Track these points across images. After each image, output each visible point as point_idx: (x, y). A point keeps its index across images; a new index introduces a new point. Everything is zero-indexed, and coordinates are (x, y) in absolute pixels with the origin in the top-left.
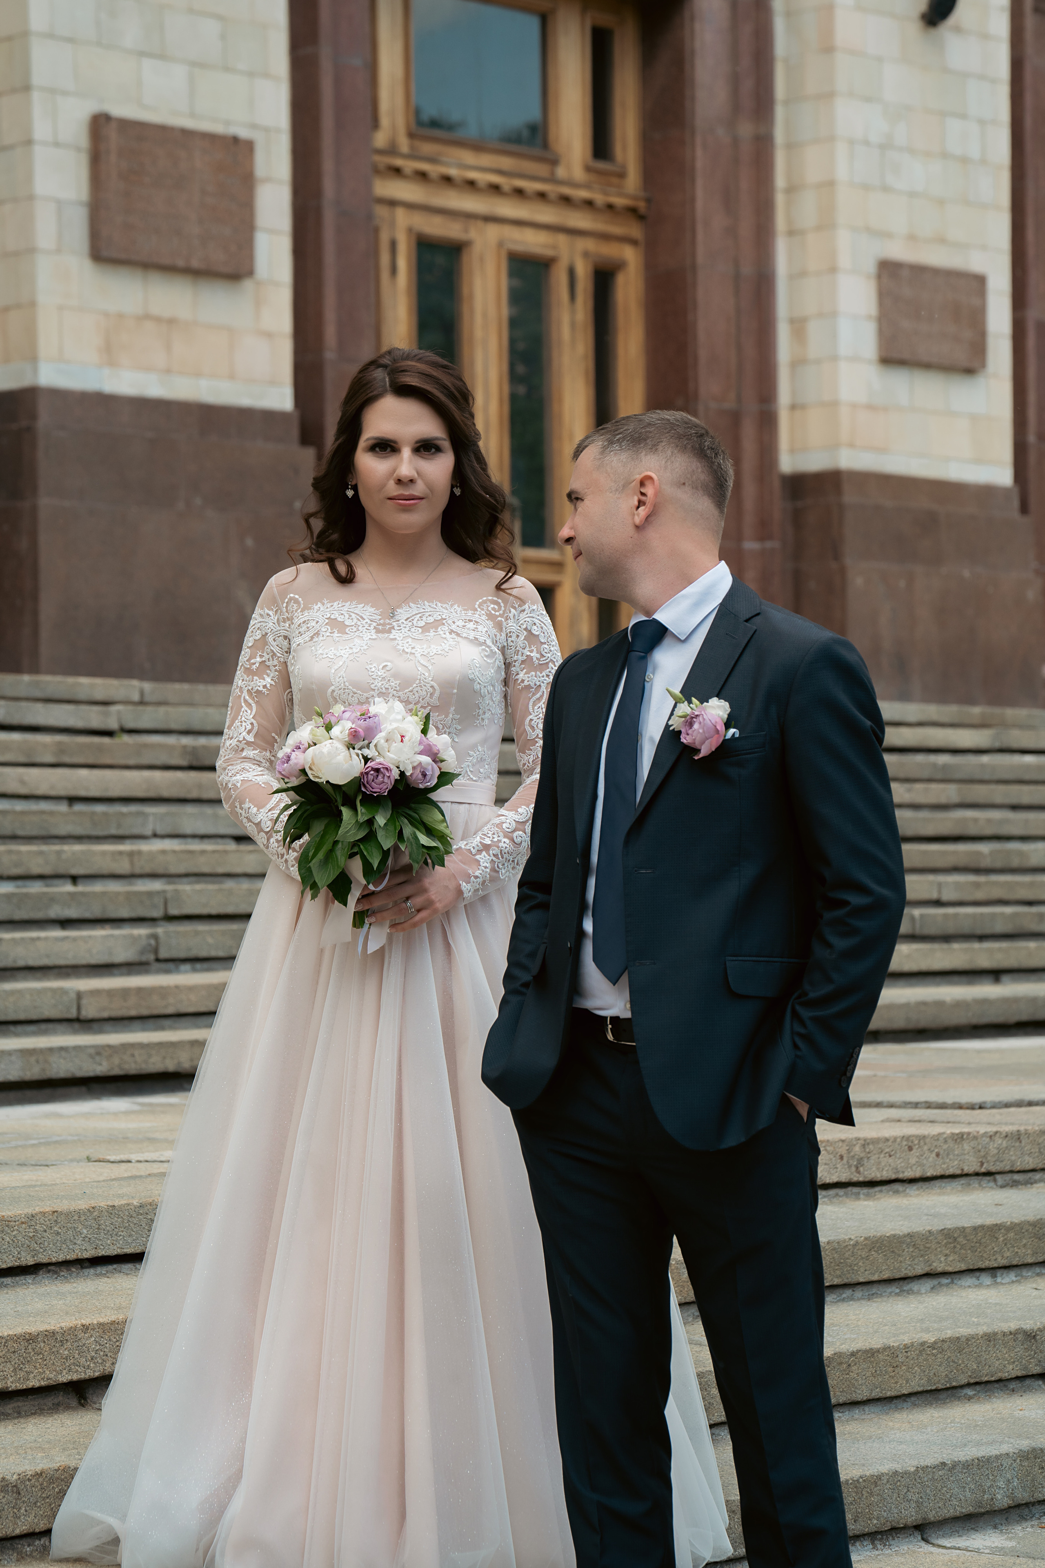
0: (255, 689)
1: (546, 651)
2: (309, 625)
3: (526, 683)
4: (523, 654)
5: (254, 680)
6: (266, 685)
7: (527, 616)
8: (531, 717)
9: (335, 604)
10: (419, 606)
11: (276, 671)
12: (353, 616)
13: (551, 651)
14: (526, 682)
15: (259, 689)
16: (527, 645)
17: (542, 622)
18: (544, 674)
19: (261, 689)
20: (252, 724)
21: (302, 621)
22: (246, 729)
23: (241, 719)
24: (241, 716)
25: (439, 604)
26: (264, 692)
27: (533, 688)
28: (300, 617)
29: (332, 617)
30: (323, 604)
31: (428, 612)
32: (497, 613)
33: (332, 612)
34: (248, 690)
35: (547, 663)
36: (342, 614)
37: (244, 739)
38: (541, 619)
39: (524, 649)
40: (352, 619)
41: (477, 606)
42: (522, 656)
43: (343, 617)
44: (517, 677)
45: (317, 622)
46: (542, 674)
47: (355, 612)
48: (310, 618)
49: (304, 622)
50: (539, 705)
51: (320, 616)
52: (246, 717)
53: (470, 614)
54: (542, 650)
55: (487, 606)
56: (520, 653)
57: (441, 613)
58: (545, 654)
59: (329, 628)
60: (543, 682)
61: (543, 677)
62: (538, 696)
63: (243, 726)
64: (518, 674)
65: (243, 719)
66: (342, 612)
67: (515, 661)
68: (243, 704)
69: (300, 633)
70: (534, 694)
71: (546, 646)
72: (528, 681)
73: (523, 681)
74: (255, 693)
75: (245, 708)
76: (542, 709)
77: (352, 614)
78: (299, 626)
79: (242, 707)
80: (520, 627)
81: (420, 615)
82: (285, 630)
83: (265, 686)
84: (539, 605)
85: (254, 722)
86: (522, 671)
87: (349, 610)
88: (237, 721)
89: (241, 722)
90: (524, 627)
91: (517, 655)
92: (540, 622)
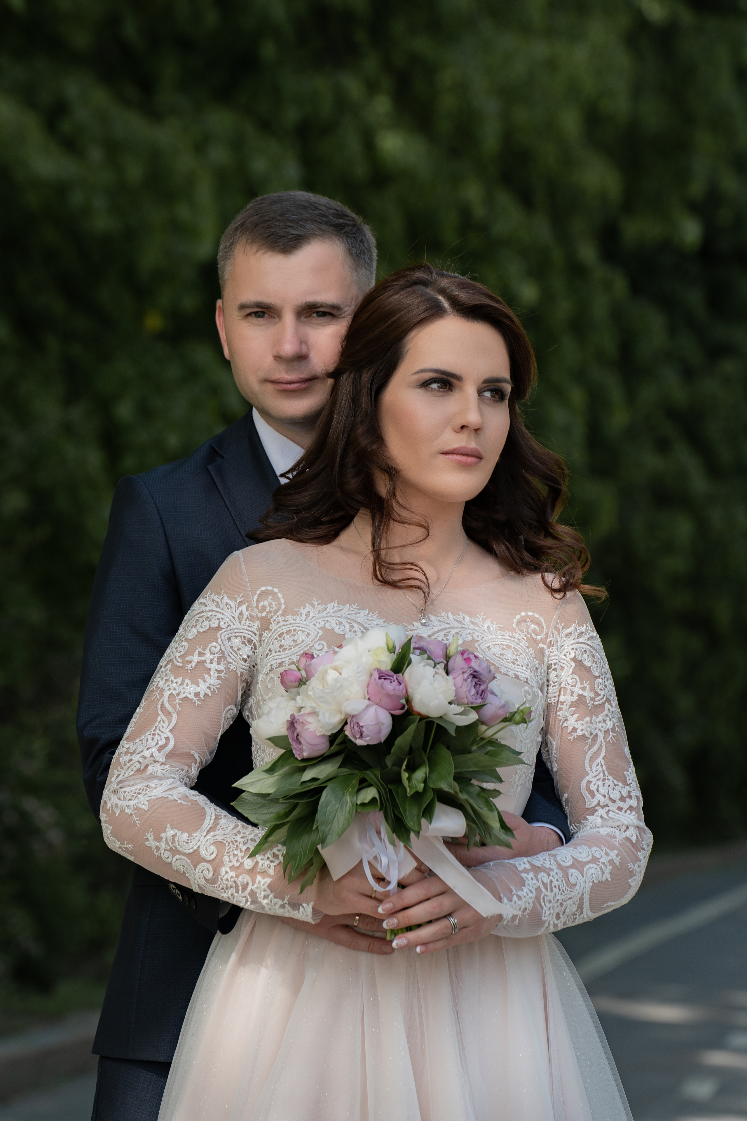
0: (182, 696)
1: (601, 687)
2: (295, 638)
3: (579, 733)
4: (572, 692)
5: (185, 684)
6: (199, 693)
7: (575, 641)
8: (588, 778)
9: (330, 607)
10: (441, 619)
11: (219, 678)
12: (356, 627)
13: (606, 686)
14: (579, 731)
15: (189, 696)
16: (578, 680)
17: (593, 648)
18: (600, 718)
19: (192, 696)
20: (167, 739)
21: (285, 631)
22: (157, 743)
23: (155, 730)
24: (156, 727)
25: (467, 618)
26: (195, 702)
27: (588, 739)
28: (281, 623)
29: (327, 626)
30: (313, 606)
31: (454, 628)
32: (539, 637)
33: (326, 619)
34: (171, 695)
35: (603, 704)
36: (341, 623)
37: (152, 756)
38: (592, 644)
39: (574, 686)
40: (355, 632)
41: (514, 625)
42: (572, 695)
43: (342, 628)
44: (565, 724)
45: (308, 634)
46: (598, 719)
47: (357, 620)
48: (298, 629)
49: (288, 632)
50: (598, 761)
51: (311, 625)
52: (161, 729)
53: (508, 637)
54: (596, 686)
55: (527, 625)
56: (569, 691)
57: (471, 632)
58: (599, 692)
59: (325, 644)
60: (600, 730)
61: (599, 722)
62: (595, 748)
63: (155, 741)
64: (567, 720)
65: (158, 731)
66: (341, 620)
67: (562, 703)
68: (160, 712)
69: (281, 646)
70: (590, 747)
71: (600, 680)
72: (582, 730)
73: (575, 730)
74: (180, 699)
75: (162, 716)
76: (602, 766)
77: (354, 624)
78: (280, 636)
79: (159, 715)
80: (565, 655)
81: (444, 632)
82: (251, 631)
83: (197, 695)
84: (588, 625)
85: (171, 736)
86: (572, 715)
87: (349, 616)
88: (149, 733)
89: (154, 735)
90: (572, 655)
91: (565, 695)
92: (591, 649)
